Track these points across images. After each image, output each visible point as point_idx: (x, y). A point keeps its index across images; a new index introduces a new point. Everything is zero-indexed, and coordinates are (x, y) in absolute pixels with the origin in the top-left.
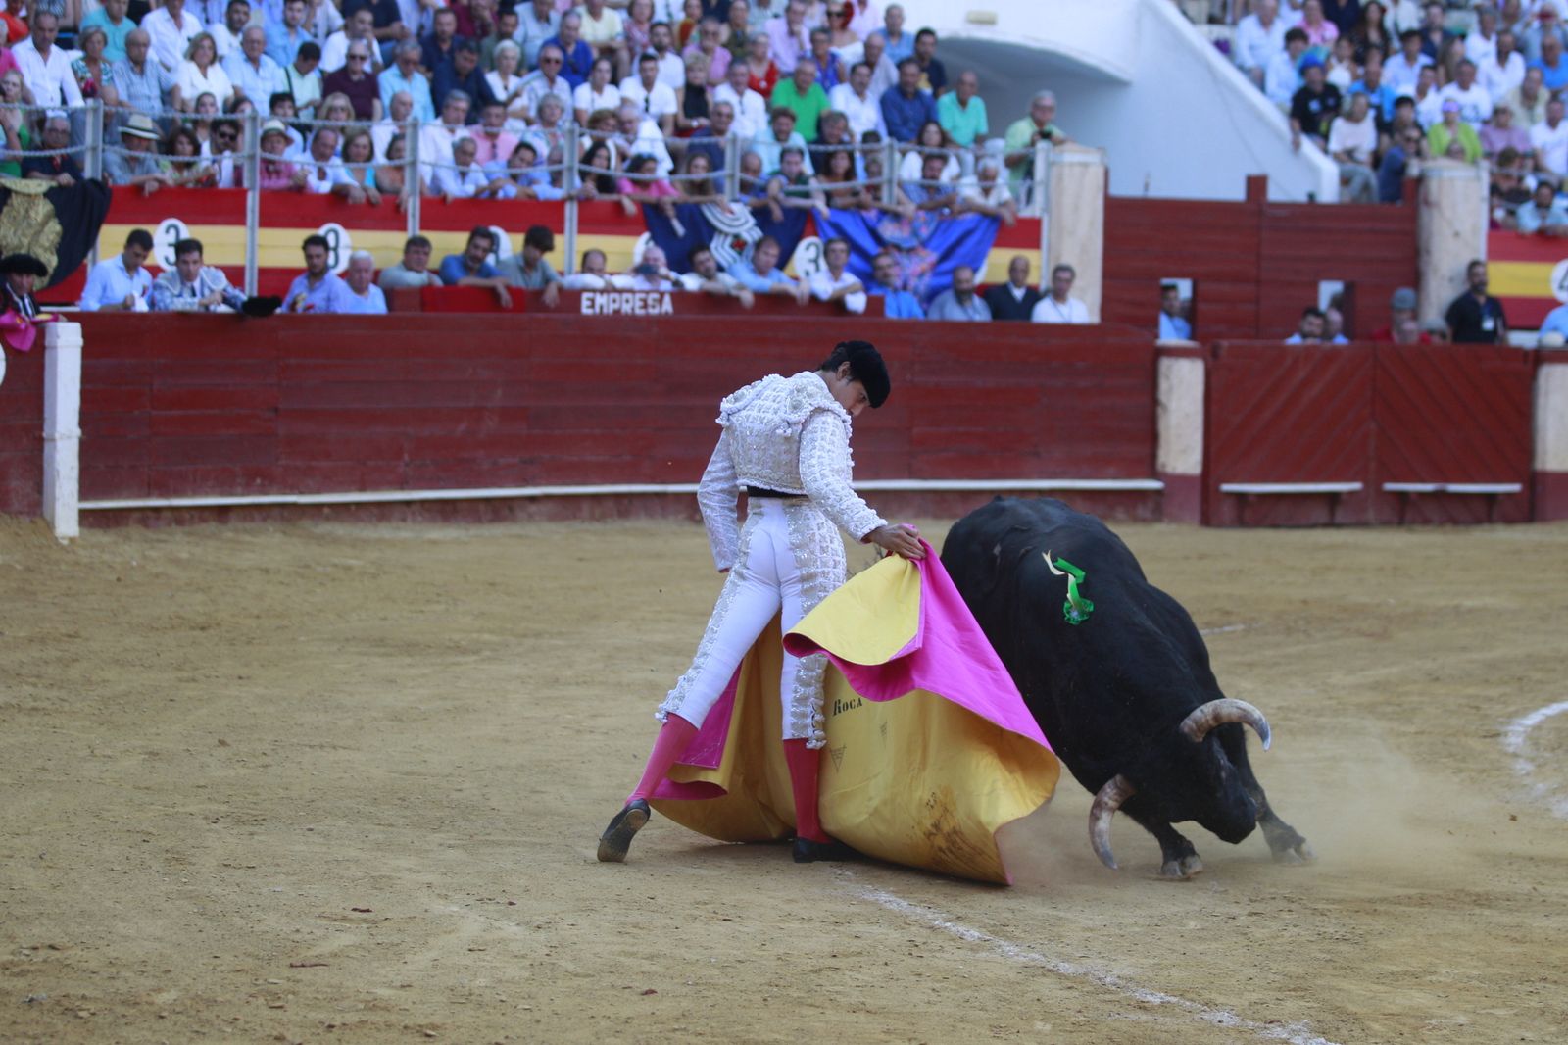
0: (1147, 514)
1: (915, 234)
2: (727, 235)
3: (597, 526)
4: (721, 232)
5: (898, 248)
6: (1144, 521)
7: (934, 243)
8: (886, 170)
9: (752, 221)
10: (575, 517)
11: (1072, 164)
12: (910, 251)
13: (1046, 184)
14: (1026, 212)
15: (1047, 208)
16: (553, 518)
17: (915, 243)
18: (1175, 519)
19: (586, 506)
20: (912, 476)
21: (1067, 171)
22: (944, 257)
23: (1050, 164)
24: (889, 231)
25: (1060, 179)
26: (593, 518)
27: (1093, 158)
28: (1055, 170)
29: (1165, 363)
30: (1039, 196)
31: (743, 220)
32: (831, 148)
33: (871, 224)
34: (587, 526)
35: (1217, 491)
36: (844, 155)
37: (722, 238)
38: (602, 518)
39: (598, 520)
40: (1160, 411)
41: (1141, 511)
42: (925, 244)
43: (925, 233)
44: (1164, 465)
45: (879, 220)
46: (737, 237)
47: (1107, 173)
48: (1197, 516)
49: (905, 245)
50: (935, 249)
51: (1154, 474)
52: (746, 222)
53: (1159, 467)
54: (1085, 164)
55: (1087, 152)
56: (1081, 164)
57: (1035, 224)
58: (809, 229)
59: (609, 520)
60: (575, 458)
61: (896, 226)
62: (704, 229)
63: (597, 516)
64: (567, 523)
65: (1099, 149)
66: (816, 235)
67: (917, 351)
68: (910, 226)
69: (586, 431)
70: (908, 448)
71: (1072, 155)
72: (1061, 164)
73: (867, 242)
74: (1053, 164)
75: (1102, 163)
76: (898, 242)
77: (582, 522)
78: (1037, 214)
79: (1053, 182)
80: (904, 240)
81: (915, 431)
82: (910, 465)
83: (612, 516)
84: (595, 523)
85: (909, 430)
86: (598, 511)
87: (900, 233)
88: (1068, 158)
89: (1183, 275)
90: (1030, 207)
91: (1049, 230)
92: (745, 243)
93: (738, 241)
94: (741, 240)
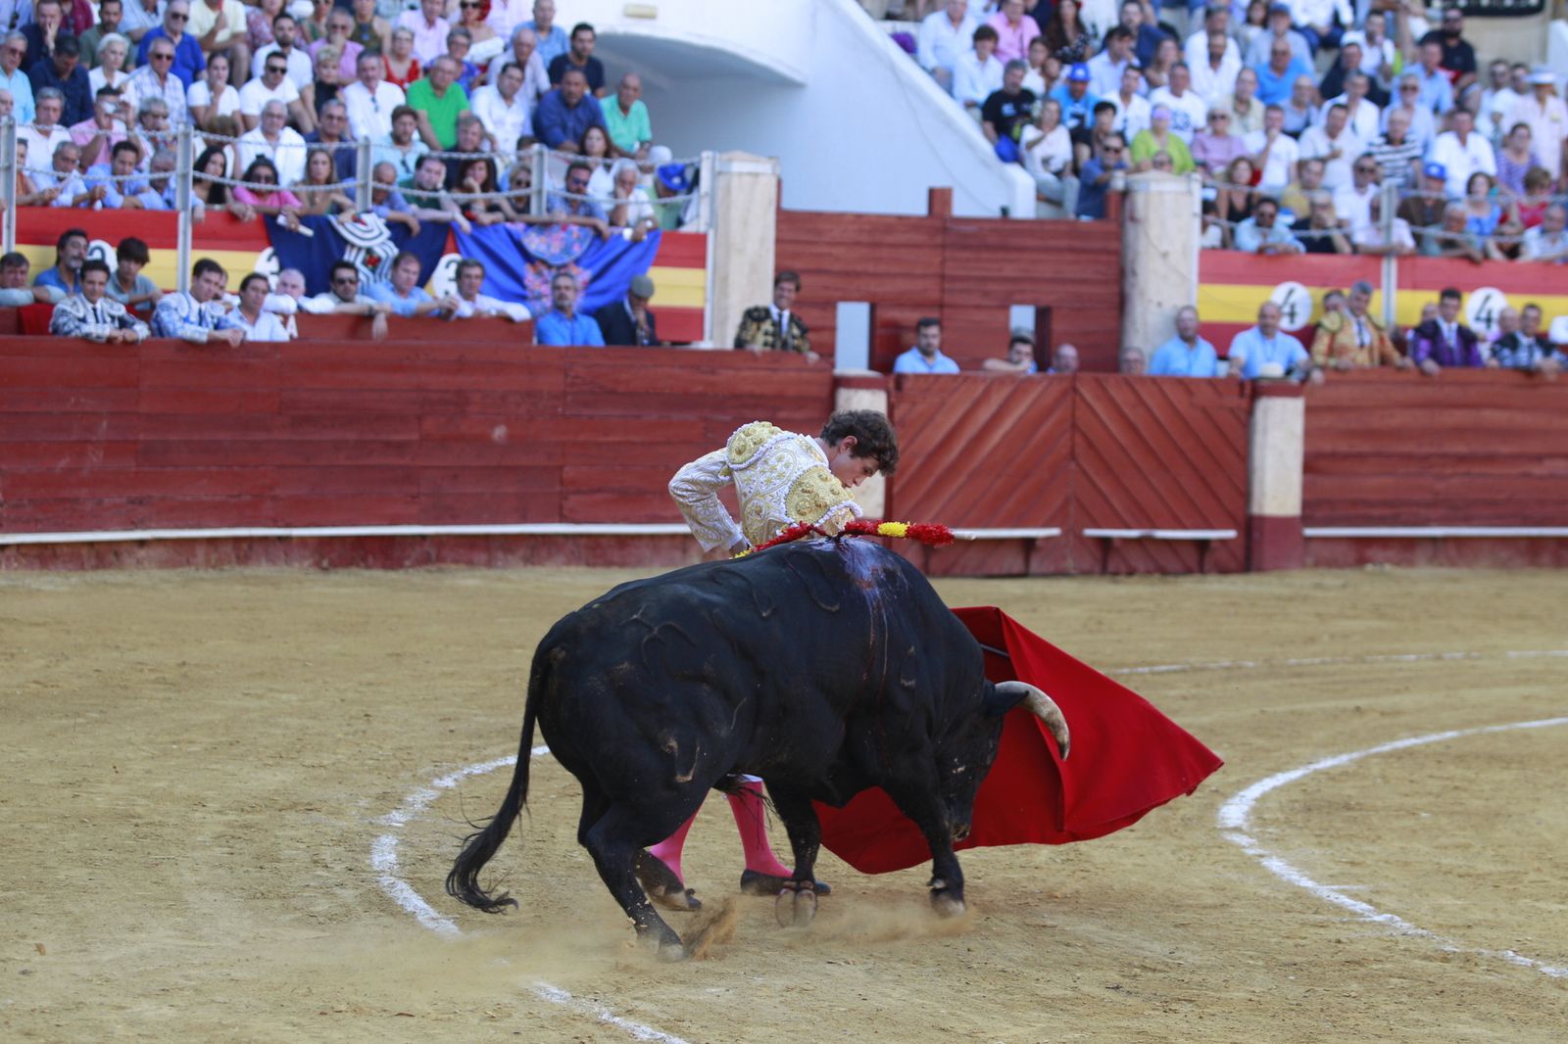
1: (567, 250)
2: (360, 249)
3: (212, 573)
4: (353, 246)
5: (544, 262)
7: (586, 261)
8: (534, 179)
9: (387, 233)
10: (188, 563)
11: (740, 174)
13: (712, 196)
15: (713, 222)
16: (163, 564)
17: (567, 259)
19: (201, 551)
20: (563, 519)
21: (735, 182)
22: (596, 277)
23: (716, 175)
24: (534, 243)
25: (728, 190)
26: (208, 564)
27: (765, 167)
28: (722, 181)
29: (843, 395)
31: (376, 233)
32: (467, 156)
33: (516, 237)
34: (202, 573)
36: (482, 165)
37: (354, 252)
38: (218, 565)
39: (214, 567)
42: (577, 262)
43: (577, 251)
45: (526, 232)
46: (369, 251)
47: (779, 184)
50: (588, 266)
52: (381, 234)
54: (756, 175)
55: (757, 161)
56: (750, 174)
57: (700, 240)
58: (450, 245)
59: (227, 567)
60: (188, 498)
61: (544, 238)
62: (333, 242)
63: (213, 562)
64: (179, 570)
65: (771, 158)
66: (457, 251)
67: (569, 380)
68: (562, 239)
69: (201, 468)
70: (558, 488)
71: (741, 165)
72: (728, 173)
73: (513, 258)
74: (720, 173)
75: (774, 174)
76: (546, 257)
77: (197, 569)
78: (702, 229)
79: (720, 194)
80: (553, 255)
81: (567, 469)
82: (561, 507)
83: (229, 562)
84: (210, 570)
85: (561, 468)
86: (214, 557)
87: (549, 247)
88: (736, 167)
89: (859, 299)
91: (715, 247)
92: (379, 260)
93: (371, 257)
94: (375, 256)
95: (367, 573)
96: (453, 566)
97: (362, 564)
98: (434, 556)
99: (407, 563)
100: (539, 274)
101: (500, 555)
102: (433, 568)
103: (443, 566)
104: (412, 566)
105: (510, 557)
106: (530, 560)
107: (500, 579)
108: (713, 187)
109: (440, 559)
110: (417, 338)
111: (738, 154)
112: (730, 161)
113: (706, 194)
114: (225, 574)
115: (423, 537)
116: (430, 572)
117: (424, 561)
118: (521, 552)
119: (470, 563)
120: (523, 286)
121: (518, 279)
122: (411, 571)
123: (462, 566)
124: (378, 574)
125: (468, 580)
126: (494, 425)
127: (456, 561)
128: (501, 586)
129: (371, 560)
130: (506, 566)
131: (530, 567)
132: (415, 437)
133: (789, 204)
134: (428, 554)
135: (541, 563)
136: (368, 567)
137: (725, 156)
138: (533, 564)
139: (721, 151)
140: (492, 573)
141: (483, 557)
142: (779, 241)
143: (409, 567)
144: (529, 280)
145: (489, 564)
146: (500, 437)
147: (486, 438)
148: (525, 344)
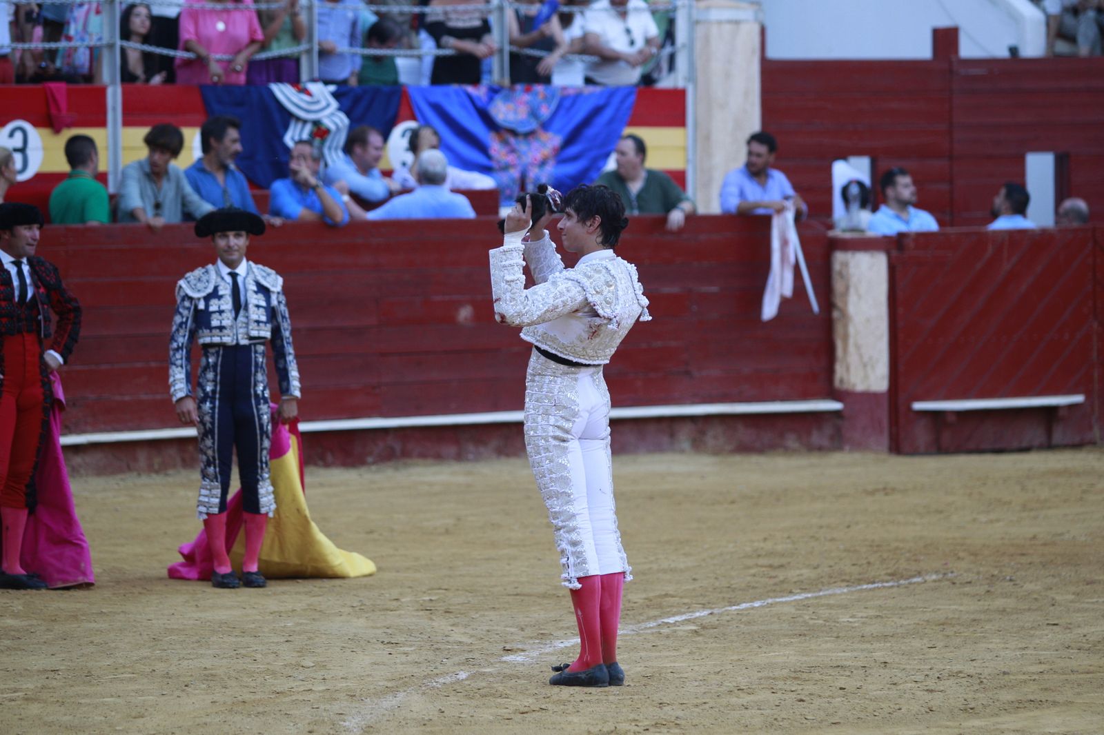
0: (825, 442)
1: (534, 113)
2: (305, 122)
3: (157, 479)
4: (298, 119)
6: (820, 449)
7: (557, 124)
9: (334, 104)
10: (129, 469)
11: (720, 22)
12: (529, 135)
13: (690, 46)
14: (667, 83)
15: (692, 77)
16: (101, 471)
17: (534, 125)
18: (858, 446)
19: (142, 456)
21: (714, 30)
22: (570, 140)
23: (694, 23)
24: (502, 111)
25: (707, 39)
26: (151, 469)
27: (747, 14)
28: (700, 30)
29: (839, 257)
30: (682, 62)
31: (323, 104)
33: (479, 104)
34: (144, 479)
35: (909, 409)
37: (300, 125)
38: (162, 469)
39: (157, 472)
40: (836, 314)
41: (816, 438)
42: (546, 126)
43: (545, 112)
44: (842, 381)
45: (491, 99)
46: (317, 123)
47: (763, 31)
48: (885, 440)
50: (558, 132)
51: (834, 394)
52: (328, 105)
53: (837, 383)
54: (737, 22)
55: (739, 8)
56: (730, 22)
57: (678, 96)
58: (404, 111)
59: (171, 472)
60: (127, 398)
61: (510, 105)
62: (277, 116)
63: (156, 467)
64: (120, 476)
66: (414, 118)
69: (139, 365)
71: (720, 12)
72: (707, 22)
73: (476, 126)
74: (697, 22)
75: (756, 20)
76: (513, 126)
77: (139, 475)
78: (680, 84)
79: (698, 45)
80: (522, 122)
83: (174, 466)
84: (154, 476)
86: (157, 461)
87: (516, 112)
88: (714, 15)
89: (859, 152)
90: (672, 76)
91: (695, 104)
92: (327, 131)
93: (319, 129)
94: (323, 128)
96: (420, 461)
98: (398, 452)
99: (370, 459)
100: (505, 142)
101: (471, 447)
102: (398, 464)
103: (409, 461)
104: (374, 463)
105: (482, 449)
106: (501, 452)
107: (471, 473)
108: (691, 40)
109: (406, 454)
112: (708, 8)
113: (684, 46)
114: (170, 479)
115: (386, 430)
116: (394, 468)
117: (388, 457)
118: (494, 443)
119: (439, 457)
120: (489, 157)
121: (482, 149)
122: (373, 468)
123: (430, 461)
124: (338, 473)
125: (436, 475)
126: (458, 305)
127: (423, 456)
128: (471, 479)
129: (330, 458)
131: (503, 458)
132: (373, 321)
133: (774, 53)
134: (393, 449)
136: (327, 465)
137: (702, 4)
138: (508, 455)
140: (462, 467)
141: (452, 450)
142: (764, 92)
143: (371, 464)
144: (495, 150)
145: (459, 457)
146: (466, 319)
147: (451, 320)
148: (491, 218)
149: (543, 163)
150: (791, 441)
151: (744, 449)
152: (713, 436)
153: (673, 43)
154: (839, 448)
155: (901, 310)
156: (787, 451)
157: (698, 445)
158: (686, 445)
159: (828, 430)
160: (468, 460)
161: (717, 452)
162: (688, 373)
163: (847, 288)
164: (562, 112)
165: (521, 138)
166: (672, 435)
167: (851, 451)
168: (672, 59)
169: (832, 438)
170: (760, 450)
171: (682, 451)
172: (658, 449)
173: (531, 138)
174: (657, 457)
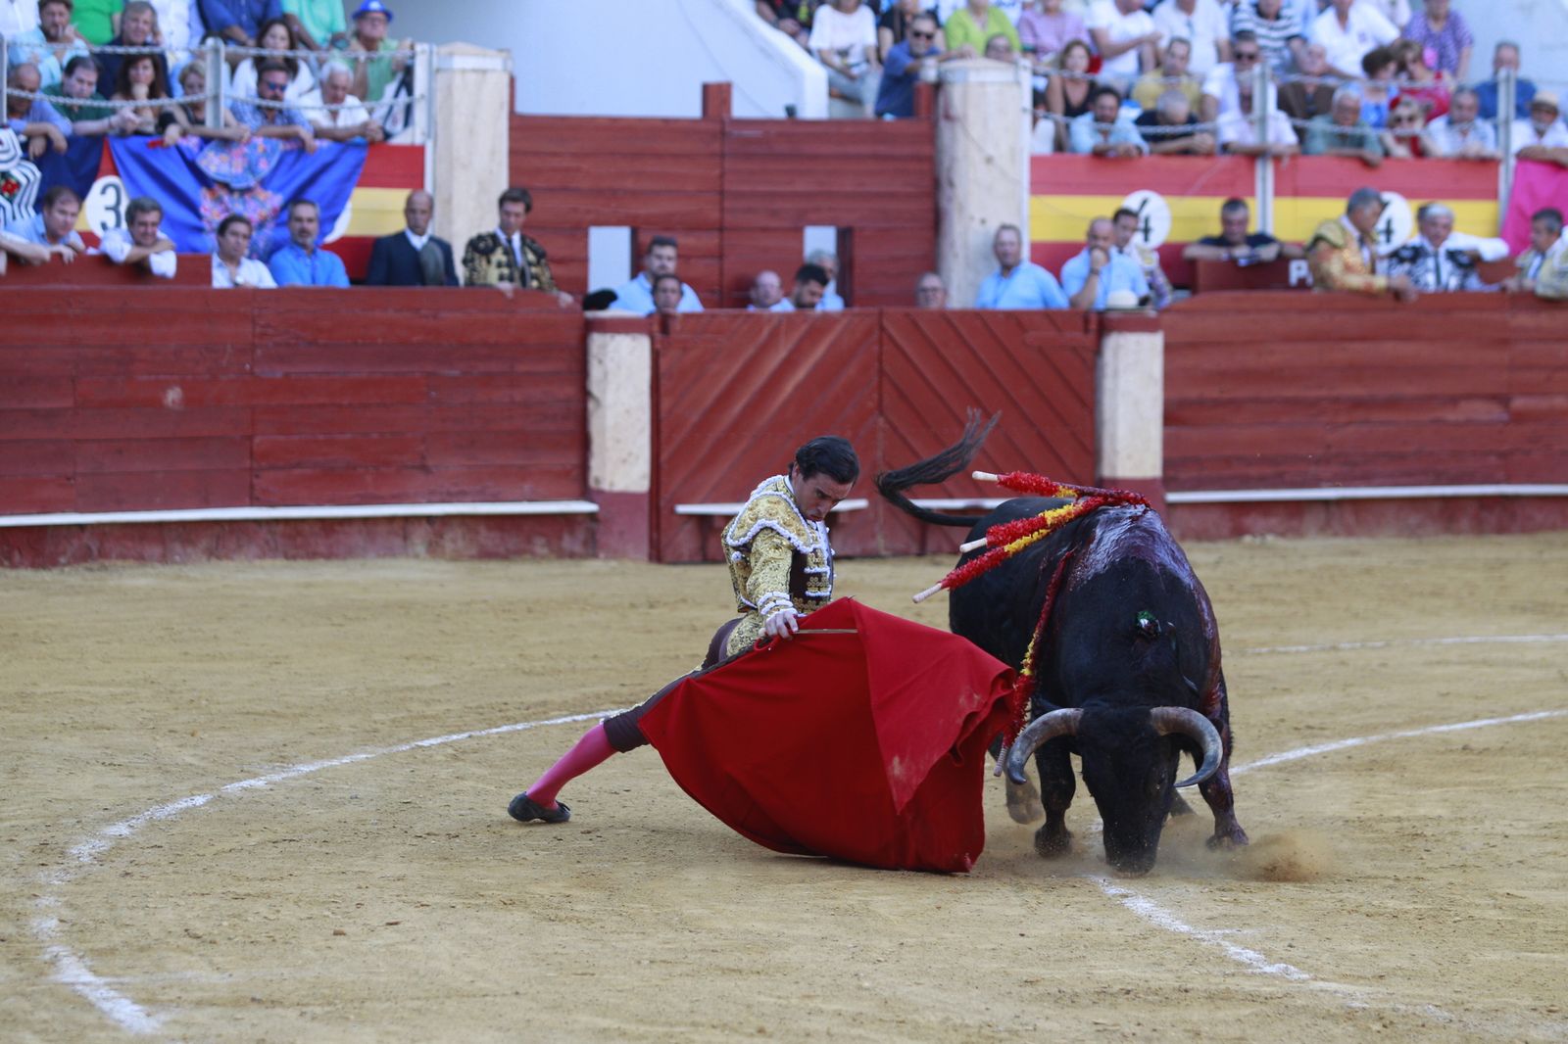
0: (578, 548)
1: (251, 169)
5: (226, 186)
6: (572, 555)
7: (277, 182)
8: (209, 83)
11: (464, 71)
12: (246, 192)
13: (430, 98)
14: (402, 138)
15: (431, 131)
17: (252, 182)
18: (615, 554)
20: (255, 502)
21: (458, 80)
23: (434, 72)
24: (213, 163)
25: (449, 91)
27: (494, 62)
28: (441, 78)
29: (597, 340)
30: (420, 115)
31: (12, 153)
32: (133, 50)
33: (189, 155)
35: (672, 511)
40: (591, 405)
41: (567, 542)
42: (264, 183)
43: (264, 168)
44: (597, 481)
45: (201, 149)
46: (6, 175)
47: (512, 82)
48: (645, 547)
49: (235, 185)
50: (280, 189)
51: (585, 493)
52: (16, 155)
53: (592, 483)
54: (484, 72)
55: (485, 56)
56: (475, 71)
57: (416, 154)
58: (105, 164)
61: (225, 157)
65: (501, 50)
66: (116, 173)
67: (258, 330)
68: (244, 155)
70: (247, 463)
71: (464, 59)
72: (450, 71)
73: (185, 182)
74: (438, 70)
75: (505, 70)
76: (228, 180)
78: (418, 140)
79: (439, 97)
80: (236, 177)
81: (257, 440)
82: (252, 486)
85: (250, 438)
87: (231, 165)
88: (458, 62)
89: (618, 222)
90: (409, 130)
91: (434, 162)
92: (18, 185)
93: (8, 182)
94: (13, 181)
95: (12, 573)
96: (120, 563)
97: (6, 563)
98: (95, 552)
99: (62, 560)
100: (219, 200)
101: (177, 547)
102: (95, 565)
103: (107, 563)
104: (68, 564)
105: (190, 550)
106: (213, 553)
107: (179, 577)
108: (431, 89)
109: (103, 554)
110: (68, 281)
111: (459, 46)
112: (451, 55)
113: (423, 97)
115: (81, 527)
116: (90, 570)
117: (84, 557)
118: (204, 543)
119: (141, 558)
120: (199, 216)
121: (192, 207)
122: (67, 569)
123: (130, 562)
124: (27, 574)
125: (137, 580)
126: (165, 386)
127: (123, 557)
128: (180, 585)
129: (17, 557)
130: (184, 563)
131: (214, 561)
132: (68, 403)
133: (523, 108)
134: (89, 548)
135: (228, 557)
136: (13, 566)
137: (444, 50)
138: (219, 558)
139: (440, 43)
140: (169, 570)
141: (157, 550)
142: (514, 153)
143: (64, 565)
144: (206, 210)
145: (164, 559)
146: (173, 402)
147: (157, 403)
148: (203, 287)
149: (261, 225)
150: (540, 545)
151: (486, 555)
152: (453, 539)
153: (410, 92)
154: (595, 556)
155: (665, 404)
156: (535, 557)
157: (434, 549)
158: (421, 549)
159: (581, 534)
160: (174, 562)
161: (457, 557)
162: (425, 469)
163: (606, 375)
164: (284, 168)
165: (236, 196)
166: (405, 538)
167: (607, 558)
168: (409, 110)
169: (585, 544)
170: (505, 556)
171: (417, 556)
172: (390, 553)
173: (247, 197)
174: (389, 562)
